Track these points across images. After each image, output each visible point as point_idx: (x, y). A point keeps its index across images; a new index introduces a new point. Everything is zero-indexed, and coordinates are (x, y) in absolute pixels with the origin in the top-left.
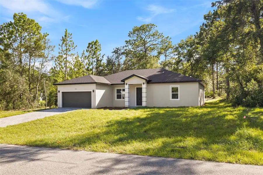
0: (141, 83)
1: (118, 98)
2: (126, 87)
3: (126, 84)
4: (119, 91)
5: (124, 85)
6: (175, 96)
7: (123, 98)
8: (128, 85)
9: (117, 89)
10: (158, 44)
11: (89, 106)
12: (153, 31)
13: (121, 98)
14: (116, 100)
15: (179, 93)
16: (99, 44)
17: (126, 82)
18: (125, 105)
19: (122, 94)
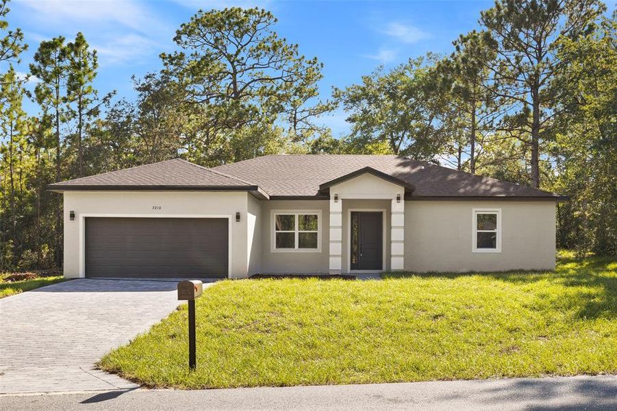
0: (389, 198)
1: (279, 245)
2: (336, 207)
3: (336, 198)
6: (487, 241)
7: (300, 245)
8: (340, 202)
9: (278, 216)
10: (281, 78)
12: (262, 34)
13: (293, 246)
14: (272, 251)
15: (499, 231)
16: (90, 50)
17: (333, 191)
18: (331, 268)
19: (297, 232)
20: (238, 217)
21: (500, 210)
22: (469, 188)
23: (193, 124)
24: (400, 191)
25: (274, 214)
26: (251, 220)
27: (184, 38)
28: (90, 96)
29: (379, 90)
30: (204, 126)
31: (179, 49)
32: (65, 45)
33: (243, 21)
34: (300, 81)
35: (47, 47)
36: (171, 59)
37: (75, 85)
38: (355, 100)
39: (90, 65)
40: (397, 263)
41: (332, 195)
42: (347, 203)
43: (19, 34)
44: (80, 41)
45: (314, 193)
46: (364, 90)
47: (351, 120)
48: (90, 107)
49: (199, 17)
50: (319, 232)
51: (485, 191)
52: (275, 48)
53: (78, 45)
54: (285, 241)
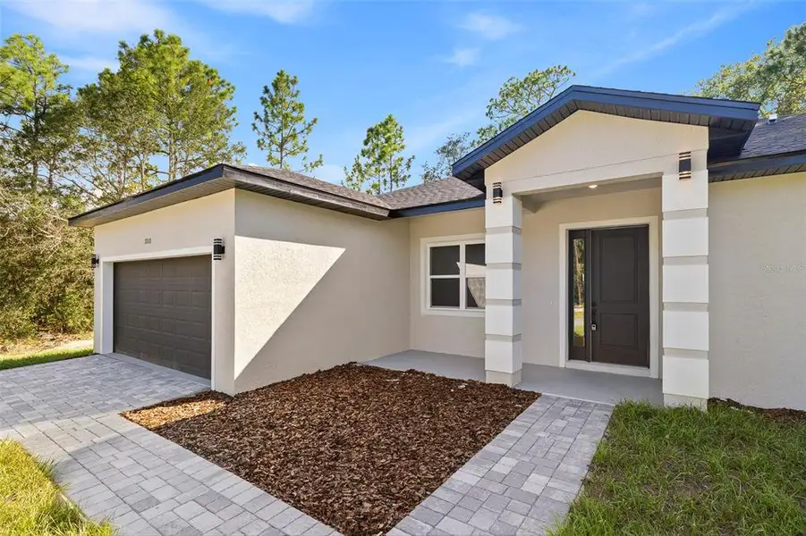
1: (436, 302)
2: (500, 214)
4: (444, 258)
5: (480, 202)
7: (471, 303)
8: (508, 201)
9: (434, 250)
14: (425, 313)
17: (492, 177)
18: (487, 366)
19: (462, 276)
20: (221, 249)
25: (426, 248)
41: (489, 188)
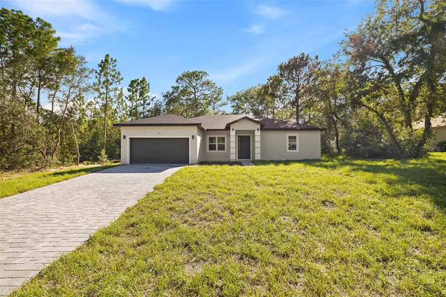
0: (254, 129)
1: (210, 149)
2: (233, 133)
3: (233, 130)
6: (293, 147)
7: (218, 149)
8: (234, 131)
10: (210, 94)
11: (185, 161)
12: (204, 79)
13: (216, 150)
14: (207, 152)
15: (297, 143)
16: (147, 83)
17: (232, 127)
18: (231, 159)
19: (217, 144)
20: (193, 137)
21: (298, 134)
22: (284, 126)
23: (182, 109)
24: (259, 126)
25: (208, 137)
26: (199, 139)
27: (179, 81)
28: (147, 98)
29: (242, 96)
30: (186, 110)
31: (177, 85)
32: (139, 81)
33: (198, 75)
34: (216, 95)
35: (133, 82)
36: (175, 88)
37: (141, 94)
38: (234, 100)
39: (147, 88)
40: (258, 157)
41: (231, 129)
42: (237, 132)
43: (119, 73)
44: (144, 79)
45: (224, 128)
46: (237, 96)
47: (233, 107)
48: (147, 102)
49: (184, 74)
50: (226, 144)
51: (291, 127)
52: (208, 84)
53: (143, 81)
54: (212, 148)
